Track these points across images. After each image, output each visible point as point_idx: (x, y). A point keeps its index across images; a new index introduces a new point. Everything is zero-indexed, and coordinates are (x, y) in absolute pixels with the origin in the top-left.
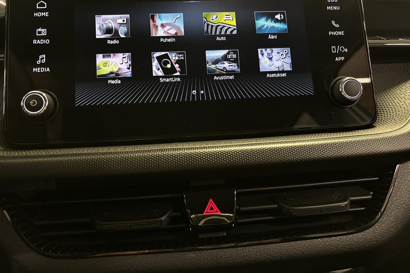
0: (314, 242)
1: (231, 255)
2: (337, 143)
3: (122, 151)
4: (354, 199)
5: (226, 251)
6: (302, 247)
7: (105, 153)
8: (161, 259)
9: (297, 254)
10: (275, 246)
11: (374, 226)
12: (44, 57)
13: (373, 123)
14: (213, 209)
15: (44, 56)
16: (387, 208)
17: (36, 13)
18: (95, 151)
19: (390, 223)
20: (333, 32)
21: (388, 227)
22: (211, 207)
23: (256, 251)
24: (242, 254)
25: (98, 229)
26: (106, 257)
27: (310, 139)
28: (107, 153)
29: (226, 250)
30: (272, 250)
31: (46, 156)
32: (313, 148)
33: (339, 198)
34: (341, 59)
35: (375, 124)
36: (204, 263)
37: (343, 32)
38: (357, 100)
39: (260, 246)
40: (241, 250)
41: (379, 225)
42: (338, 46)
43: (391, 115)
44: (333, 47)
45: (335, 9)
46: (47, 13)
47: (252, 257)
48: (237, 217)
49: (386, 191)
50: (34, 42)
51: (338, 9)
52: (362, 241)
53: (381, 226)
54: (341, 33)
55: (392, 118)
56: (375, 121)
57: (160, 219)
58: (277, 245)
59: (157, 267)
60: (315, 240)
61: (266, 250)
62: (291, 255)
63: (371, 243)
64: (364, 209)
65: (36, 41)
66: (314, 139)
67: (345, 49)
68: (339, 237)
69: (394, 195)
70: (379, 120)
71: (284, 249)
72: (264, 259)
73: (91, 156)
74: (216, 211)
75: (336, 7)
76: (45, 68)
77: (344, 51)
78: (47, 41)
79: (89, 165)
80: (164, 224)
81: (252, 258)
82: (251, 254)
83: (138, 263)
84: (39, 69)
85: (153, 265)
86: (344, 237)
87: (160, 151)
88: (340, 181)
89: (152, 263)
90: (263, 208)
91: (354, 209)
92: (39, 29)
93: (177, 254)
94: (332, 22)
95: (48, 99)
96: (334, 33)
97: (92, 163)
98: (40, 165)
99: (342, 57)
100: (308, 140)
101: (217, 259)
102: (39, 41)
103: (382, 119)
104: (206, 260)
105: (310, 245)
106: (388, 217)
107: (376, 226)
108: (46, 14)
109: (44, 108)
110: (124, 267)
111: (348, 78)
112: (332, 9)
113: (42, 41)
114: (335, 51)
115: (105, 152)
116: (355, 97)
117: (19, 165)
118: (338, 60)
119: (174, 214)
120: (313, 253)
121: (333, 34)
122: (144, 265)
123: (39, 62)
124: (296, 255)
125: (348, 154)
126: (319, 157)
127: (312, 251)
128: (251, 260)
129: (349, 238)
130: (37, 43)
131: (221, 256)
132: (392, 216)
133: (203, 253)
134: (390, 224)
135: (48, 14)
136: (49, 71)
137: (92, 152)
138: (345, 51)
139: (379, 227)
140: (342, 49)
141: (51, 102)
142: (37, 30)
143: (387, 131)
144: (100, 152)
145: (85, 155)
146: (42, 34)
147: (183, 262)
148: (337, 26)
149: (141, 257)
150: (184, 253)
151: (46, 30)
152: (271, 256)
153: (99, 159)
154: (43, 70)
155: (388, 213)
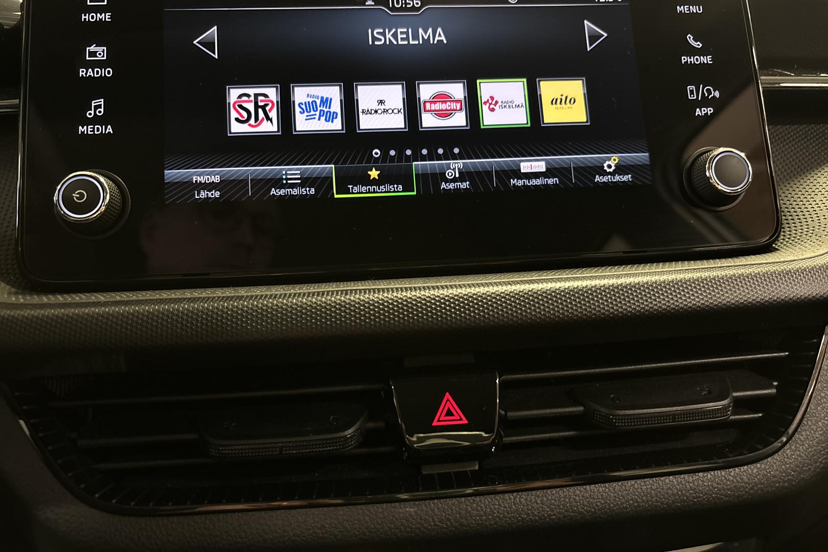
0: (660, 482)
1: (489, 508)
2: (706, 280)
3: (264, 293)
4: (741, 396)
5: (480, 501)
6: (637, 493)
7: (228, 297)
8: (345, 518)
9: (626, 508)
10: (581, 491)
11: (782, 450)
12: (101, 105)
13: (774, 242)
14: (453, 415)
15: (101, 101)
16: (808, 412)
17: (85, 15)
18: (207, 293)
19: (816, 444)
20: (690, 58)
21: (812, 451)
22: (449, 410)
23: (542, 501)
24: (514, 507)
25: (214, 454)
26: (229, 514)
27: (648, 271)
28: (232, 297)
29: (479, 499)
30: (575, 499)
31: (106, 304)
32: (657, 288)
33: (710, 392)
34: (706, 112)
35: (776, 244)
36: (434, 525)
37: (710, 58)
38: (740, 194)
39: (549, 491)
40: (510, 498)
41: (793, 447)
42: (701, 86)
43: (809, 227)
44: (689, 88)
45: (693, 11)
46: (108, 15)
47: (533, 513)
48: (502, 433)
49: (805, 379)
50: (81, 73)
51: (700, 10)
52: (760, 482)
53: (797, 449)
54: (707, 60)
55: (811, 232)
56: (776, 239)
57: (342, 434)
58: (585, 489)
59: (337, 533)
60: (662, 479)
61: (562, 499)
62: (614, 510)
63: (777, 485)
64: (761, 416)
65: (85, 70)
66: (656, 270)
67: (715, 92)
68: (712, 473)
69: (822, 388)
70: (784, 236)
71: (600, 497)
72: (559, 518)
73: (200, 303)
74: (459, 418)
75: (694, 7)
76: (104, 127)
77: (712, 95)
78: (108, 72)
79: (197, 320)
80: (350, 444)
81: (534, 515)
82: (532, 507)
83: (297, 526)
84: (91, 128)
85: (329, 530)
86: (723, 473)
87: (342, 294)
88: (710, 359)
89: (327, 526)
90: (553, 413)
91: (741, 417)
92: (92, 47)
93: (378, 507)
94: (688, 37)
95: (110, 189)
96: (692, 60)
97: (202, 317)
98: (94, 321)
99: (709, 109)
100: (645, 273)
101: (462, 518)
102: (91, 72)
103: (790, 235)
104: (438, 519)
105: (654, 490)
106: (810, 432)
107: (787, 450)
108: (107, 17)
109: (101, 208)
110: (267, 534)
111: (722, 149)
112: (687, 11)
113: (98, 71)
114: (694, 97)
115: (228, 295)
116: (738, 188)
117: (52, 319)
118: (701, 115)
119: (371, 425)
120: (659, 507)
121: (691, 62)
122: (309, 529)
123: (90, 114)
124: (625, 511)
125: (728, 302)
126: (669, 306)
127: (657, 501)
128: (530, 519)
129: (732, 474)
130: (87, 76)
131: (469, 512)
132: (818, 429)
133: (433, 505)
134: (815, 446)
135: (109, 17)
136: (112, 132)
137: (201, 296)
138: (714, 96)
139: (792, 453)
140: (709, 91)
141: (116, 196)
142: (88, 49)
143: (804, 257)
144: (218, 295)
145: (187, 301)
146: (98, 57)
147: (391, 524)
148: (698, 45)
149: (303, 514)
150: (393, 505)
151: (105, 48)
152: (573, 511)
153: (217, 308)
154: (99, 129)
155: (809, 423)
